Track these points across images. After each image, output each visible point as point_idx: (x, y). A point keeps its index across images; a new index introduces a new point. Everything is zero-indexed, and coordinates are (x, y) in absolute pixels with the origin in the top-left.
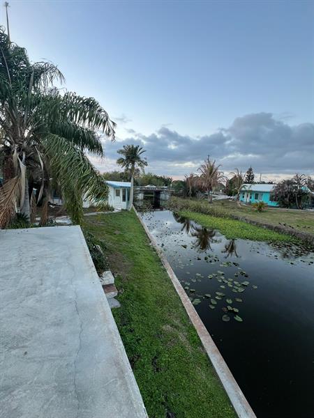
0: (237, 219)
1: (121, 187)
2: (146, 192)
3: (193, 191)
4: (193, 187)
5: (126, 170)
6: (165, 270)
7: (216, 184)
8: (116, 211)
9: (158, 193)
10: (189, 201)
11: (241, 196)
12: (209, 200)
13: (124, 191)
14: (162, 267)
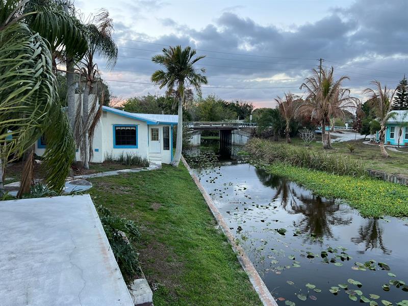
0: (381, 178)
1: (161, 124)
2: (205, 132)
3: (292, 127)
4: (292, 120)
5: (168, 93)
6: (246, 277)
7: (337, 112)
8: (152, 167)
9: (227, 133)
10: (286, 145)
11: (387, 133)
12: (324, 143)
13: (166, 132)
14: (241, 272)
